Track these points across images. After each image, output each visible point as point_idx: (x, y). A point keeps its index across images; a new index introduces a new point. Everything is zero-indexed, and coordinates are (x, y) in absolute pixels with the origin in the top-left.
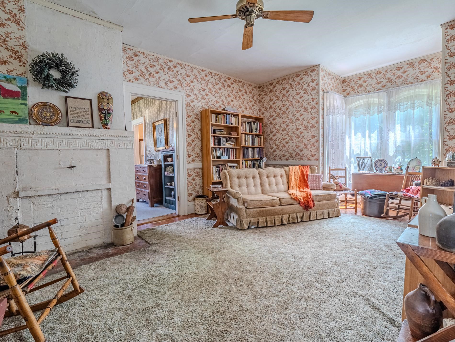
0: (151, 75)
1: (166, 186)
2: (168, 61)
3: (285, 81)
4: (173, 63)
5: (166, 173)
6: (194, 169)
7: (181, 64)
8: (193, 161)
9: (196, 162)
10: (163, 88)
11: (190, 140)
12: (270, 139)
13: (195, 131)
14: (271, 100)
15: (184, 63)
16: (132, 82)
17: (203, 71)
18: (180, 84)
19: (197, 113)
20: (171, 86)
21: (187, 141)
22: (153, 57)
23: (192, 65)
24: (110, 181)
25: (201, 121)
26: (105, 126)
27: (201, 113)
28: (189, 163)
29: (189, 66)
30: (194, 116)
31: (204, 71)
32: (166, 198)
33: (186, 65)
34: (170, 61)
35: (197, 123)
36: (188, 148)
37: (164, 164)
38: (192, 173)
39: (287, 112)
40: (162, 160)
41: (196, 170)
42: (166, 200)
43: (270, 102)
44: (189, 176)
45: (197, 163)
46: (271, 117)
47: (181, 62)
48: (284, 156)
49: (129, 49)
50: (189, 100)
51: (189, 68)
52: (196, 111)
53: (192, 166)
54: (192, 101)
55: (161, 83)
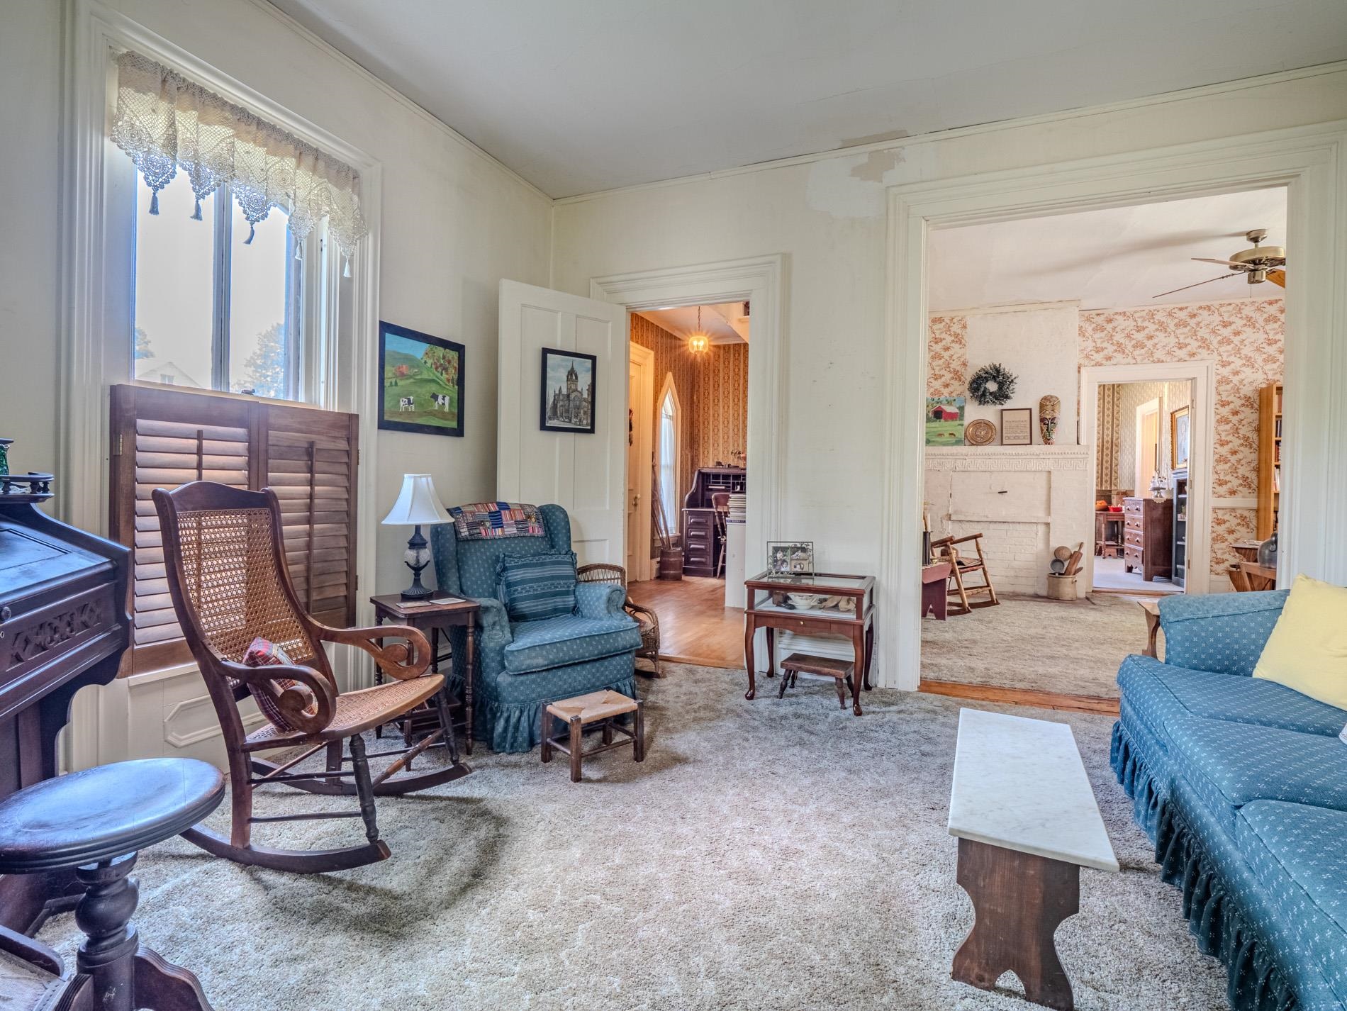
0: (1139, 345)
1: (1178, 543)
2: (1176, 310)
4: (1189, 310)
5: (1179, 515)
6: (1233, 510)
7: (1208, 308)
8: (1233, 493)
9: (1238, 496)
10: (1163, 361)
11: (1224, 451)
13: (1241, 432)
15: (1216, 303)
16: (1101, 365)
17: (1271, 303)
18: (1205, 344)
19: (1249, 394)
20: (1182, 353)
21: (1215, 453)
22: (1144, 314)
23: (1238, 301)
24: (1049, 514)
25: (1260, 410)
26: (1047, 440)
27: (1261, 392)
28: (1220, 496)
29: (1230, 304)
30: (1237, 403)
31: (1276, 301)
32: (1178, 566)
33: (1221, 305)
34: (1181, 309)
35: (1250, 415)
36: (1220, 468)
37: (1178, 499)
38: (1227, 517)
40: (1175, 492)
41: (1239, 512)
42: (1176, 569)
44: (1219, 522)
45: (1244, 497)
47: (1209, 304)
49: (1098, 315)
50: (1226, 372)
51: (1230, 308)
52: (1247, 390)
53: (1228, 502)
54: (1236, 373)
55: (1159, 354)
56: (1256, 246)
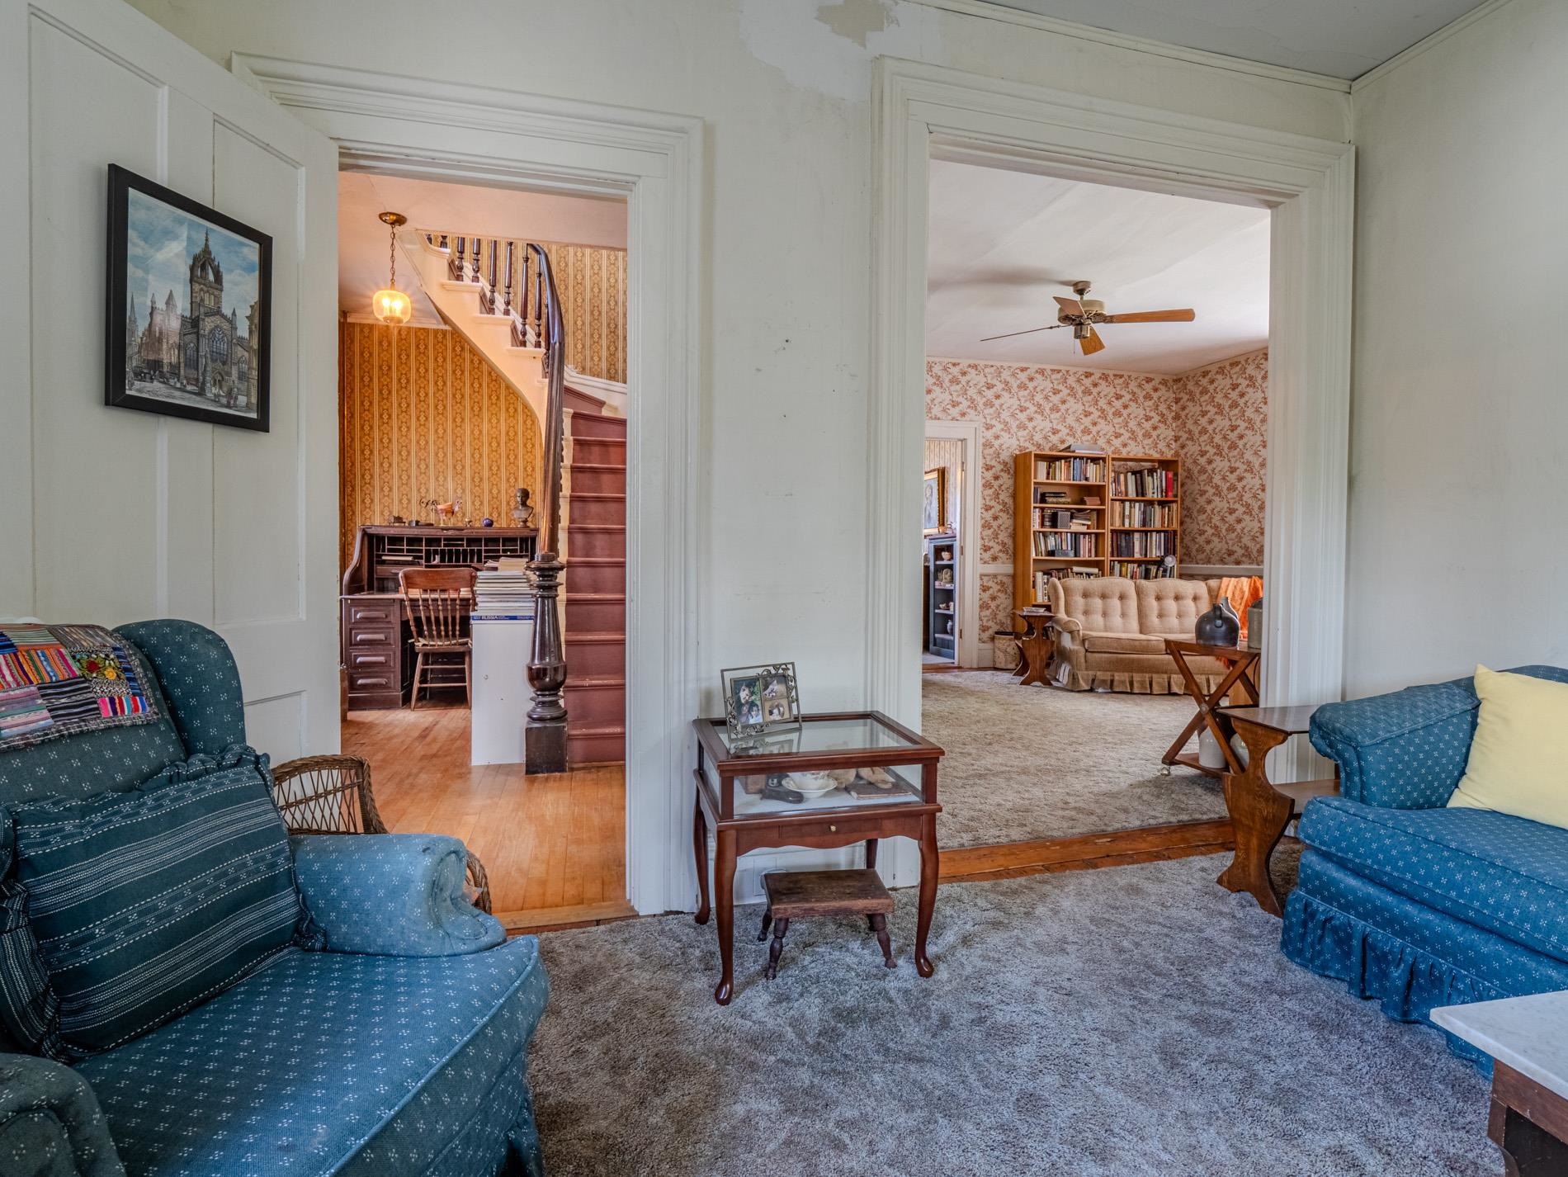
1: (937, 611)
2: (950, 365)
3: (1237, 369)
4: (961, 366)
5: (937, 583)
6: (995, 576)
7: (975, 367)
8: (995, 559)
9: (999, 561)
10: (939, 419)
11: (988, 515)
12: (1199, 511)
13: (1001, 497)
14: (1204, 414)
15: (982, 363)
17: (1023, 370)
18: (973, 405)
19: (1007, 460)
20: (955, 412)
21: (982, 518)
23: (998, 364)
25: (1015, 475)
27: (1016, 459)
28: (985, 563)
30: (999, 467)
31: (1027, 369)
32: (937, 635)
33: (986, 366)
34: (954, 365)
35: (1007, 481)
36: (985, 533)
37: (935, 565)
38: (990, 584)
39: (1241, 443)
40: (931, 557)
41: (999, 578)
42: (935, 639)
43: (1199, 418)
44: (985, 589)
45: (1003, 563)
46: (1202, 456)
47: (976, 362)
48: (1230, 553)
50: (989, 434)
51: (992, 370)
52: (1005, 456)
53: (991, 568)
54: (997, 437)
55: (936, 411)
56: (1082, 298)
